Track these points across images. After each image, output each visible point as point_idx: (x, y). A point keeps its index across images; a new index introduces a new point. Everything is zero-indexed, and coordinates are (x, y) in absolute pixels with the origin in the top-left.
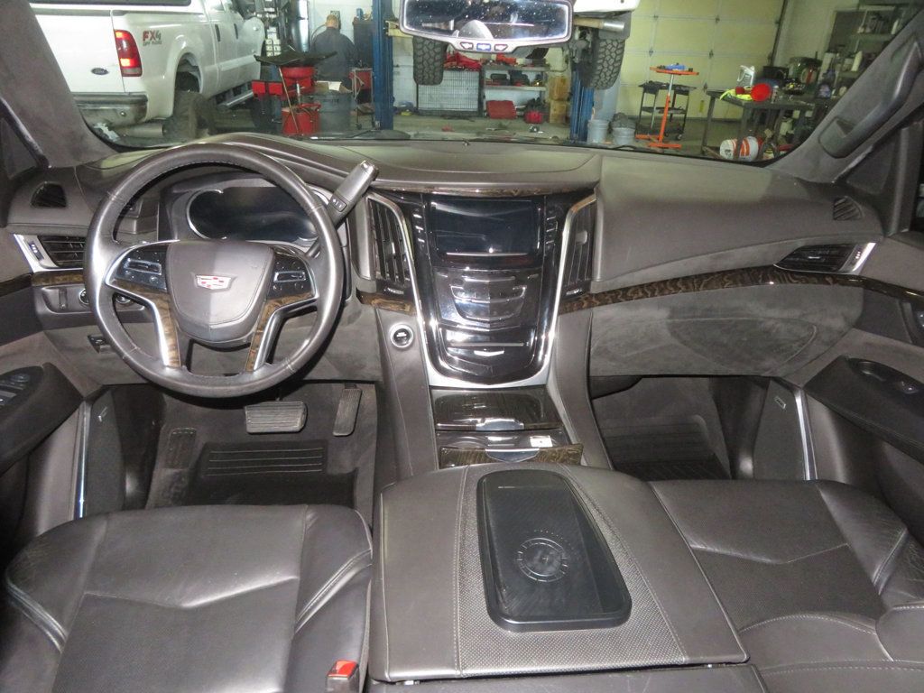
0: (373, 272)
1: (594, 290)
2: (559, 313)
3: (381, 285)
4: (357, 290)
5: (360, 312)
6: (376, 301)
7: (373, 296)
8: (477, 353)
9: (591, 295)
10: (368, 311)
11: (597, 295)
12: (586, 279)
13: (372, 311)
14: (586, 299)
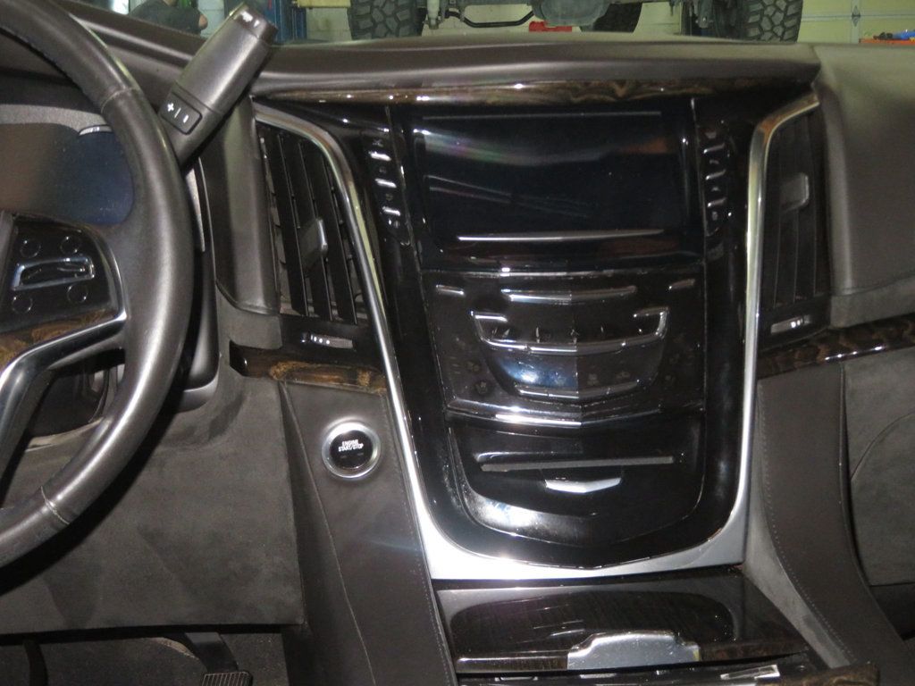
0: (273, 297)
1: (841, 317)
2: (759, 376)
3: (294, 328)
4: (232, 344)
5: (240, 401)
6: (282, 368)
7: (273, 356)
8: (552, 485)
9: (837, 332)
10: (264, 395)
11: (848, 332)
12: (818, 294)
13: (272, 394)
14: (823, 341)
